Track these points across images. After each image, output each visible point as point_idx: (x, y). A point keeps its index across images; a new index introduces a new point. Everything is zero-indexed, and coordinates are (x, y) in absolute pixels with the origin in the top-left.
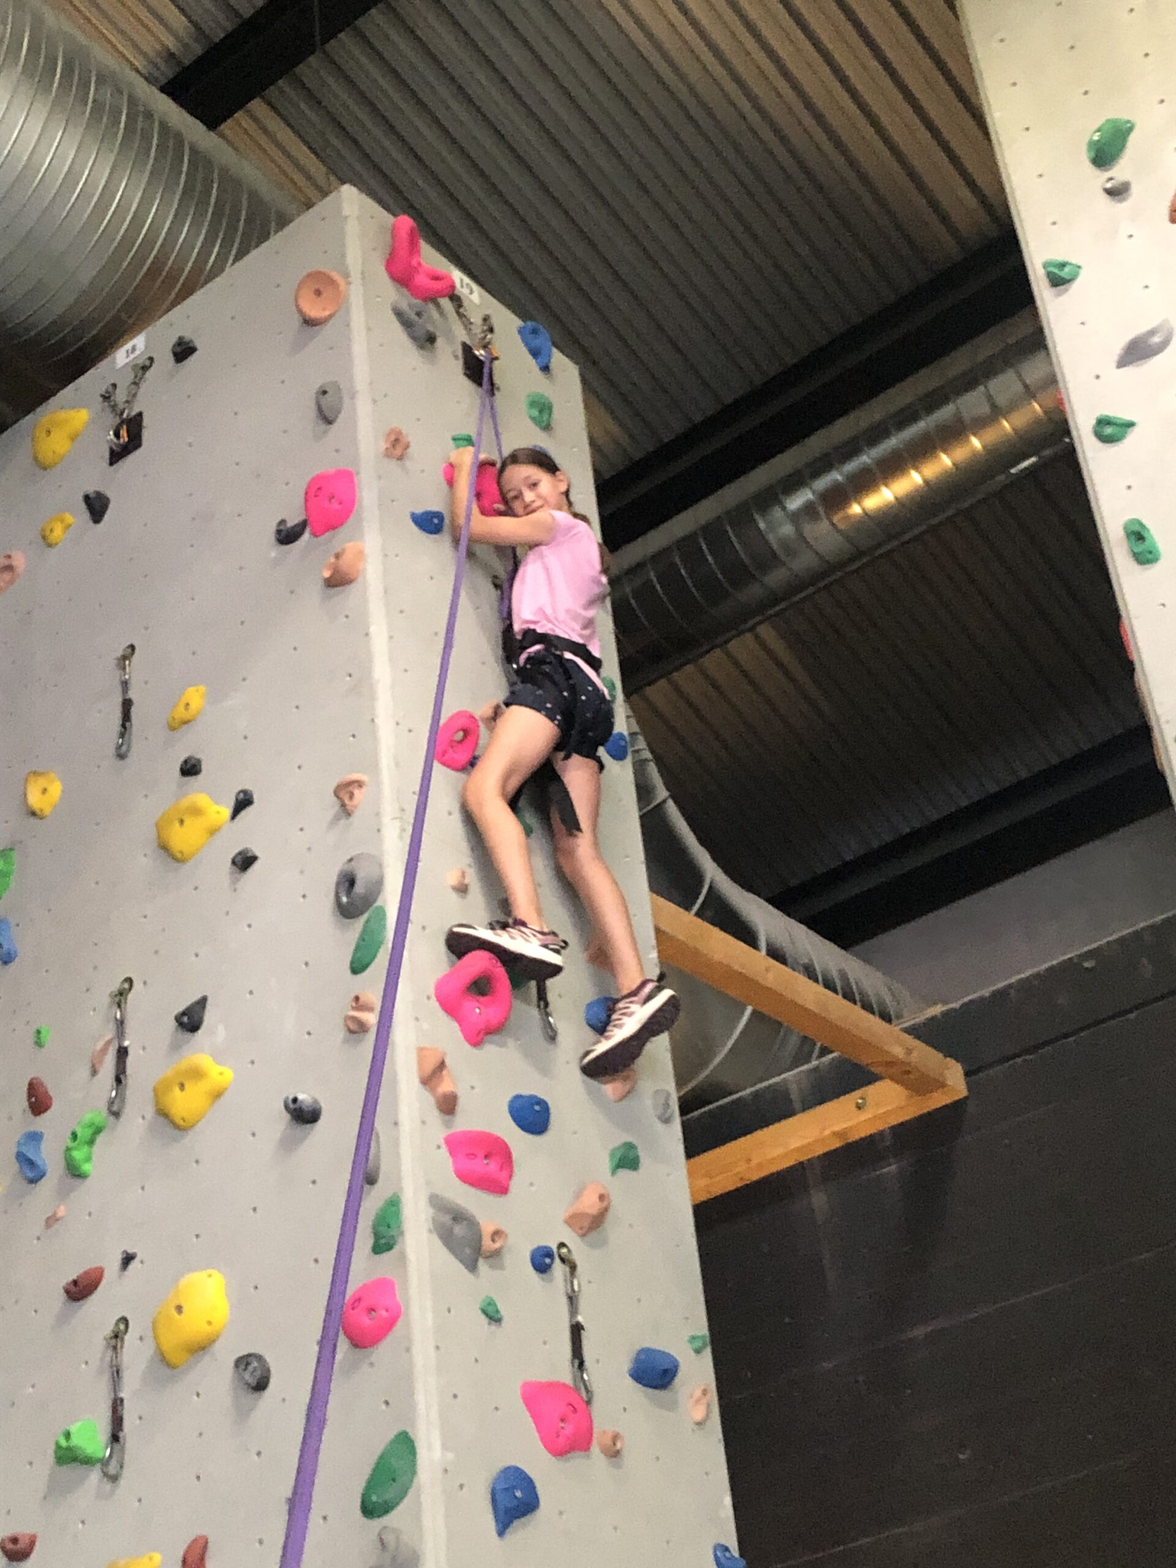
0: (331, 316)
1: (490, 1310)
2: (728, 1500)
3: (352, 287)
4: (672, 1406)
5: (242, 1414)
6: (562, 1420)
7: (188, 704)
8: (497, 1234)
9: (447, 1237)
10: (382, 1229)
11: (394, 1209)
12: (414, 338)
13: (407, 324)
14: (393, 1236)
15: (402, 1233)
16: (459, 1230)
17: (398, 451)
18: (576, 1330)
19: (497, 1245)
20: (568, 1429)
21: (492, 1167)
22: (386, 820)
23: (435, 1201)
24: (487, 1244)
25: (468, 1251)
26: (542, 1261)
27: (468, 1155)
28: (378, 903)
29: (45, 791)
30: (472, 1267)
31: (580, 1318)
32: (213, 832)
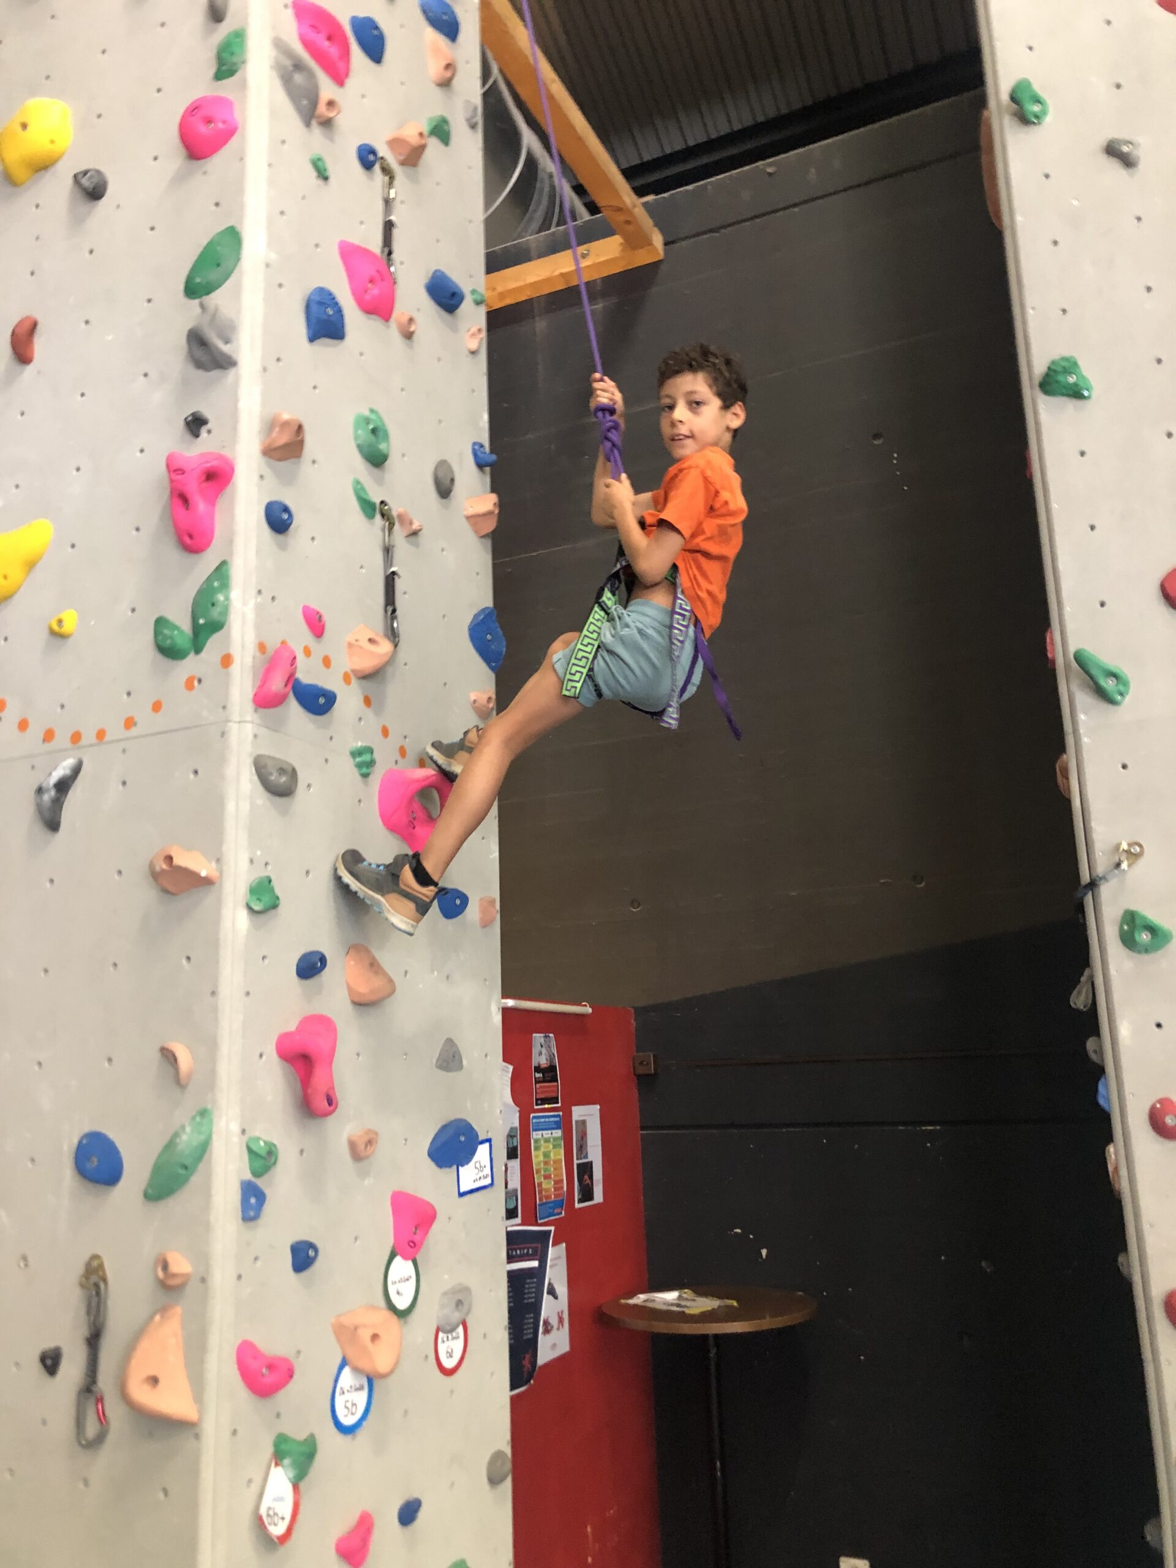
1: (320, 164)
2: (486, 417)
4: (454, 329)
5: (77, 221)
6: (371, 281)
8: (331, 104)
9: (287, 80)
10: (225, 55)
11: (237, 40)
14: (235, 64)
15: (244, 62)
16: (298, 78)
18: (389, 226)
19: (331, 115)
20: (374, 291)
21: (333, 50)
23: (279, 44)
24: (322, 108)
25: (305, 102)
26: (367, 158)
27: (313, 26)
30: (308, 124)
31: (393, 218)
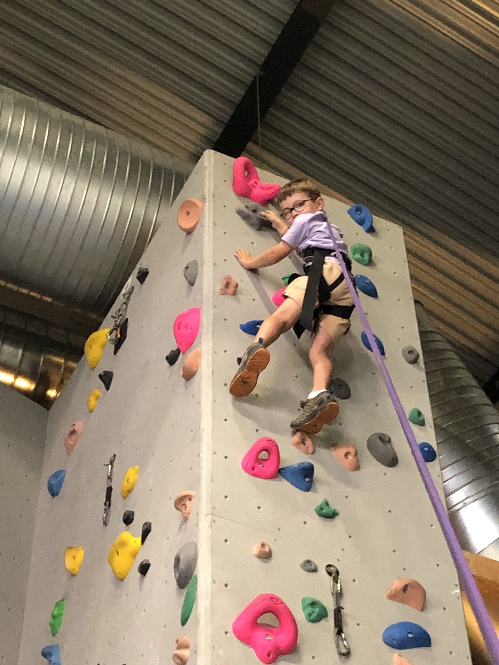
0: (196, 225)
3: (207, 204)
7: (128, 479)
12: (252, 225)
13: (245, 217)
17: (231, 290)
22: (202, 516)
28: (195, 573)
29: (74, 557)
32: (134, 555)
